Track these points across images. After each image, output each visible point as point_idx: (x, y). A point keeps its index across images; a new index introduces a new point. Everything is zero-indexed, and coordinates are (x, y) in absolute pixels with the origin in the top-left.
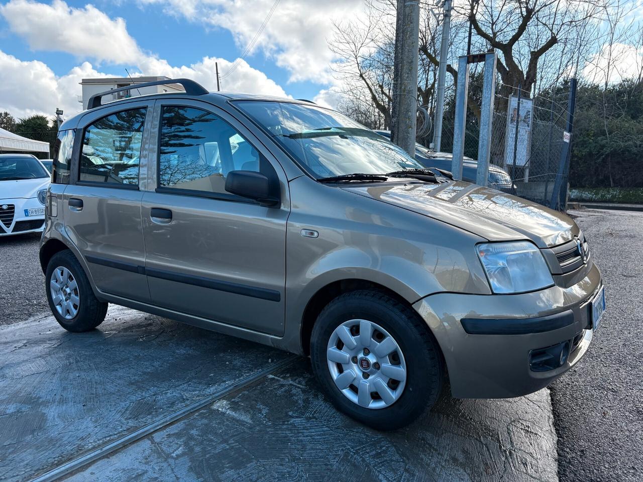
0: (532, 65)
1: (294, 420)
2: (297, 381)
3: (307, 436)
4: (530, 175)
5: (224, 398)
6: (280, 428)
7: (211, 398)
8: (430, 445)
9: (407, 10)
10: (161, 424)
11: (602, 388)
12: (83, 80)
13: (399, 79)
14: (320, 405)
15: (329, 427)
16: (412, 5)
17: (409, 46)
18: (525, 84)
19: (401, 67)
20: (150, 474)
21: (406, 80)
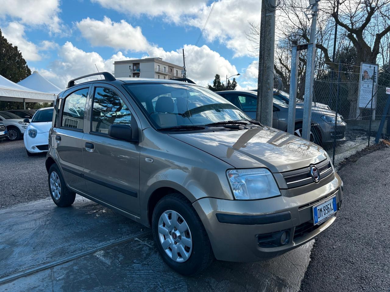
0: (377, 42)
1: (135, 265)
2: (149, 243)
3: (137, 275)
4: (376, 114)
5: (102, 250)
6: (124, 269)
7: (96, 249)
8: (211, 286)
9: (267, 18)
10: (61, 262)
11: (346, 260)
12: (115, 62)
13: (262, 61)
14: (155, 258)
15: (153, 271)
16: (270, 15)
17: (268, 40)
18: (372, 55)
19: (264, 53)
20: (41, 288)
21: (266, 61)
